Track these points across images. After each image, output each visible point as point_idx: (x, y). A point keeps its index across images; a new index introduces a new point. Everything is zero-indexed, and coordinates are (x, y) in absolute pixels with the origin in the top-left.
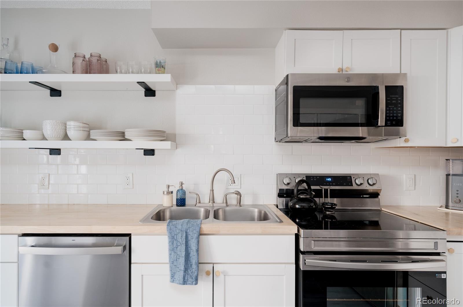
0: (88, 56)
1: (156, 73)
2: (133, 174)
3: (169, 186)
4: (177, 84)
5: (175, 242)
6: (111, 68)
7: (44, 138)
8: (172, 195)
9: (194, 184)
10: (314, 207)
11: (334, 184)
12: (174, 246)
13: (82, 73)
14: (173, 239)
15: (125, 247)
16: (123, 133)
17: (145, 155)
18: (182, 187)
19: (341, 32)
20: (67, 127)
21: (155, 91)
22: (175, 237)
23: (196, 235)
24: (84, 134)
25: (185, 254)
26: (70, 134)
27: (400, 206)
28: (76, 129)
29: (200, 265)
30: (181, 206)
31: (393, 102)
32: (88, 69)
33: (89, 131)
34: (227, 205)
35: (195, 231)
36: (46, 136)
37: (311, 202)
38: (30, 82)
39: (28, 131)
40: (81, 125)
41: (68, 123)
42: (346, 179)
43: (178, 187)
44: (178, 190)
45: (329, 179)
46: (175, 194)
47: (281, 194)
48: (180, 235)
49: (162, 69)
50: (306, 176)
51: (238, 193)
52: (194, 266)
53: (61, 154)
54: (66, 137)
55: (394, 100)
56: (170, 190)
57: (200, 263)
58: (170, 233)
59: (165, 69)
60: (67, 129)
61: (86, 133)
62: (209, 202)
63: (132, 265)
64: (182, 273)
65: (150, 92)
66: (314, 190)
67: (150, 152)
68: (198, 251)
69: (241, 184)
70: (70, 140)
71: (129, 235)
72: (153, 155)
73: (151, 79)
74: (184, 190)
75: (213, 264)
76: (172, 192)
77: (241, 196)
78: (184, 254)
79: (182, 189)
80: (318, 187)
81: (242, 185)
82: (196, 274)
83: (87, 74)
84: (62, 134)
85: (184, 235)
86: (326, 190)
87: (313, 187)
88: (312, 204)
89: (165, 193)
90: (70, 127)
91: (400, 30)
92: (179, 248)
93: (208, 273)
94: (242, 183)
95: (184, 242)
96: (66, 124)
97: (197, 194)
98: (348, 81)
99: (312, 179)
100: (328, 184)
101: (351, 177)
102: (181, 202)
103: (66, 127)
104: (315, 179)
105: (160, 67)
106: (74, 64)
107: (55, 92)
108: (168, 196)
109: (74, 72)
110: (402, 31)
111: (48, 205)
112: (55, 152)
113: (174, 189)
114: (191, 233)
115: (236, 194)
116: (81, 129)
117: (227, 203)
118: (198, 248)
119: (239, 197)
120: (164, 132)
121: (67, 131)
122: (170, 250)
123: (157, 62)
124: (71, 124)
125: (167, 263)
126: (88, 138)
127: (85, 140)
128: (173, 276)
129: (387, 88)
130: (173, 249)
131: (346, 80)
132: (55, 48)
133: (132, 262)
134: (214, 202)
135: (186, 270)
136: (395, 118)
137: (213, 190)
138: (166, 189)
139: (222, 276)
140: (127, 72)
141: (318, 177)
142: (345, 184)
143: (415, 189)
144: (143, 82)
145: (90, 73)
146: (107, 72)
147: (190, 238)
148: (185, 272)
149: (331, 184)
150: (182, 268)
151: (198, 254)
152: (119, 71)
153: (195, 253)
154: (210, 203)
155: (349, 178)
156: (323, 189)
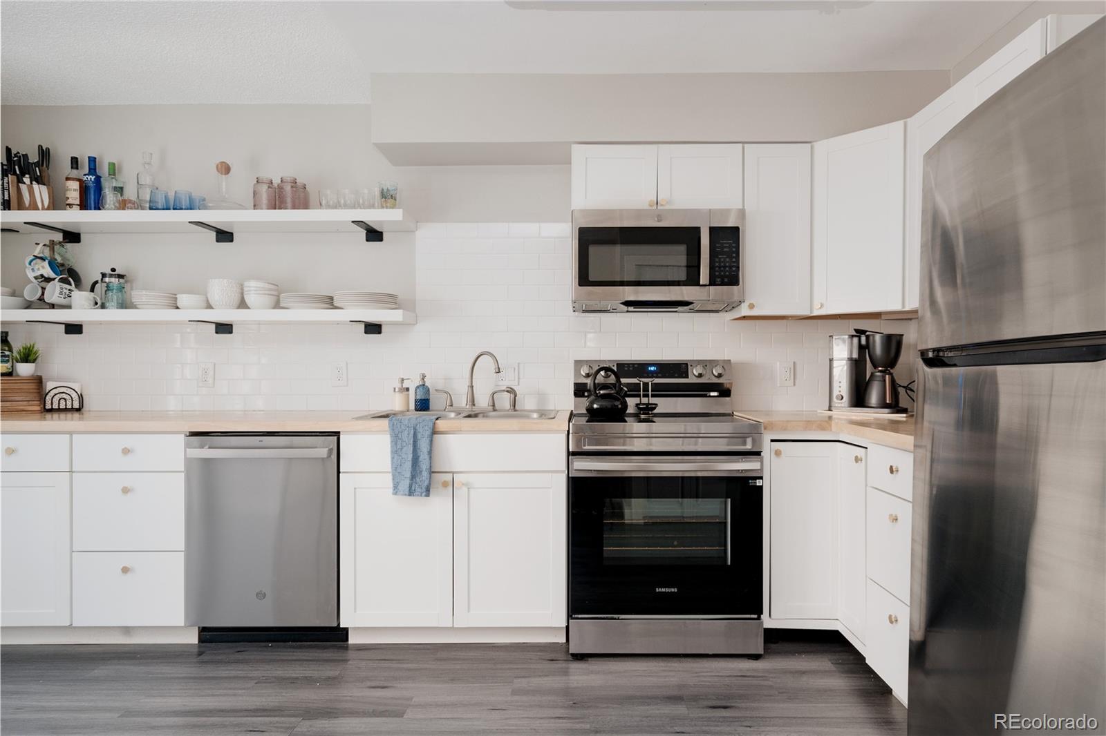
0: (277, 181)
1: (382, 207)
2: (347, 364)
3: (403, 380)
4: (417, 222)
5: (399, 443)
6: (313, 199)
7: (209, 307)
8: (407, 393)
9: (445, 379)
10: (620, 406)
11: (660, 375)
12: (398, 447)
13: (269, 208)
14: (396, 438)
15: (330, 451)
16: (331, 298)
17: (366, 332)
18: (424, 382)
19: (655, 146)
20: (245, 289)
21: (381, 233)
22: (400, 435)
23: (428, 433)
24: (272, 300)
25: (413, 456)
26: (249, 299)
27: (772, 411)
28: (258, 292)
29: (433, 474)
30: (421, 410)
31: (725, 249)
32: (277, 202)
33: (278, 296)
34: (493, 409)
35: (426, 428)
36: (212, 304)
37: (617, 399)
38: (190, 222)
39: (184, 295)
40: (267, 286)
41: (246, 284)
42: (679, 369)
43: (418, 382)
44: (418, 387)
45: (652, 369)
46: (412, 392)
47: (580, 390)
48: (406, 432)
49: (391, 201)
50: (617, 364)
51: (511, 391)
52: (425, 474)
53: (234, 331)
54: (243, 304)
55: (726, 247)
56: (405, 386)
57: (433, 472)
58: (393, 430)
59: (395, 200)
60: (245, 293)
61: (273, 299)
62: (467, 405)
63: (341, 475)
64: (407, 482)
65: (374, 235)
66: (628, 385)
67: (373, 328)
68: (430, 453)
69: (519, 378)
70: (249, 308)
71: (337, 434)
72: (380, 332)
73: (374, 217)
74: (427, 387)
75: (453, 473)
76: (408, 389)
77: (515, 396)
78: (410, 456)
79: (424, 385)
80: (635, 381)
81: (520, 380)
82: (426, 483)
83: (275, 209)
84: (236, 299)
85: (412, 432)
86: (646, 385)
87: (623, 381)
88: (617, 403)
89: (397, 390)
90: (249, 289)
91: (741, 145)
92: (404, 449)
93: (445, 484)
94: (521, 376)
95: (411, 442)
96: (242, 285)
97: (447, 393)
98: (659, 221)
99: (626, 369)
100: (650, 375)
101: (687, 364)
102: (423, 405)
103: (242, 289)
104: (631, 369)
105: (388, 197)
106: (255, 193)
107: (224, 236)
108: (401, 394)
109: (255, 207)
110: (746, 145)
111: (214, 411)
112: (224, 328)
113: (413, 384)
114: (421, 430)
115: (507, 391)
116: (267, 292)
117: (494, 406)
118: (431, 450)
119: (512, 396)
120: (395, 296)
121: (245, 296)
122: (392, 452)
123: (383, 190)
124: (251, 285)
125: (389, 472)
126: (277, 305)
127: (274, 308)
128: (396, 487)
129: (712, 230)
130: (396, 452)
131: (656, 219)
132: (225, 169)
133: (341, 470)
134: (474, 405)
135: (413, 477)
136: (727, 273)
137: (472, 387)
138: (398, 385)
139: (465, 489)
140: (337, 206)
141: (636, 366)
142: (676, 375)
143: (794, 385)
144: (362, 222)
145: (280, 208)
146: (306, 206)
147: (419, 436)
148: (412, 480)
149: (655, 375)
150: (408, 475)
151: (431, 457)
152: (324, 202)
153: (427, 457)
154: (468, 407)
155: (684, 365)
156: (641, 383)
